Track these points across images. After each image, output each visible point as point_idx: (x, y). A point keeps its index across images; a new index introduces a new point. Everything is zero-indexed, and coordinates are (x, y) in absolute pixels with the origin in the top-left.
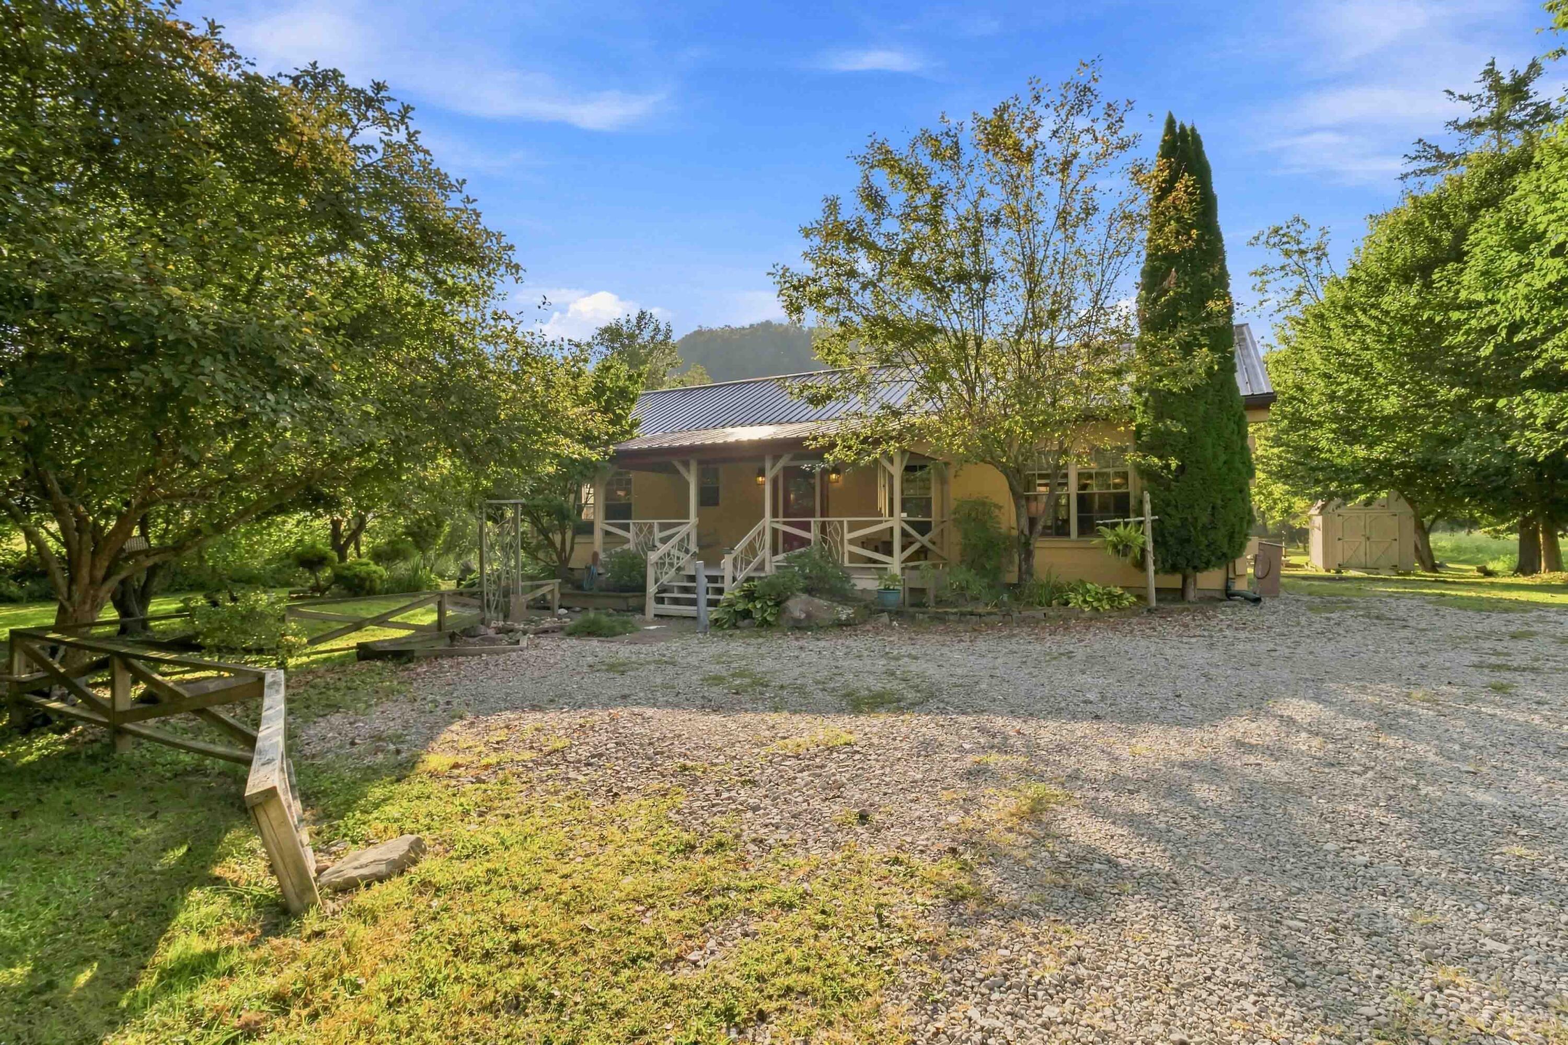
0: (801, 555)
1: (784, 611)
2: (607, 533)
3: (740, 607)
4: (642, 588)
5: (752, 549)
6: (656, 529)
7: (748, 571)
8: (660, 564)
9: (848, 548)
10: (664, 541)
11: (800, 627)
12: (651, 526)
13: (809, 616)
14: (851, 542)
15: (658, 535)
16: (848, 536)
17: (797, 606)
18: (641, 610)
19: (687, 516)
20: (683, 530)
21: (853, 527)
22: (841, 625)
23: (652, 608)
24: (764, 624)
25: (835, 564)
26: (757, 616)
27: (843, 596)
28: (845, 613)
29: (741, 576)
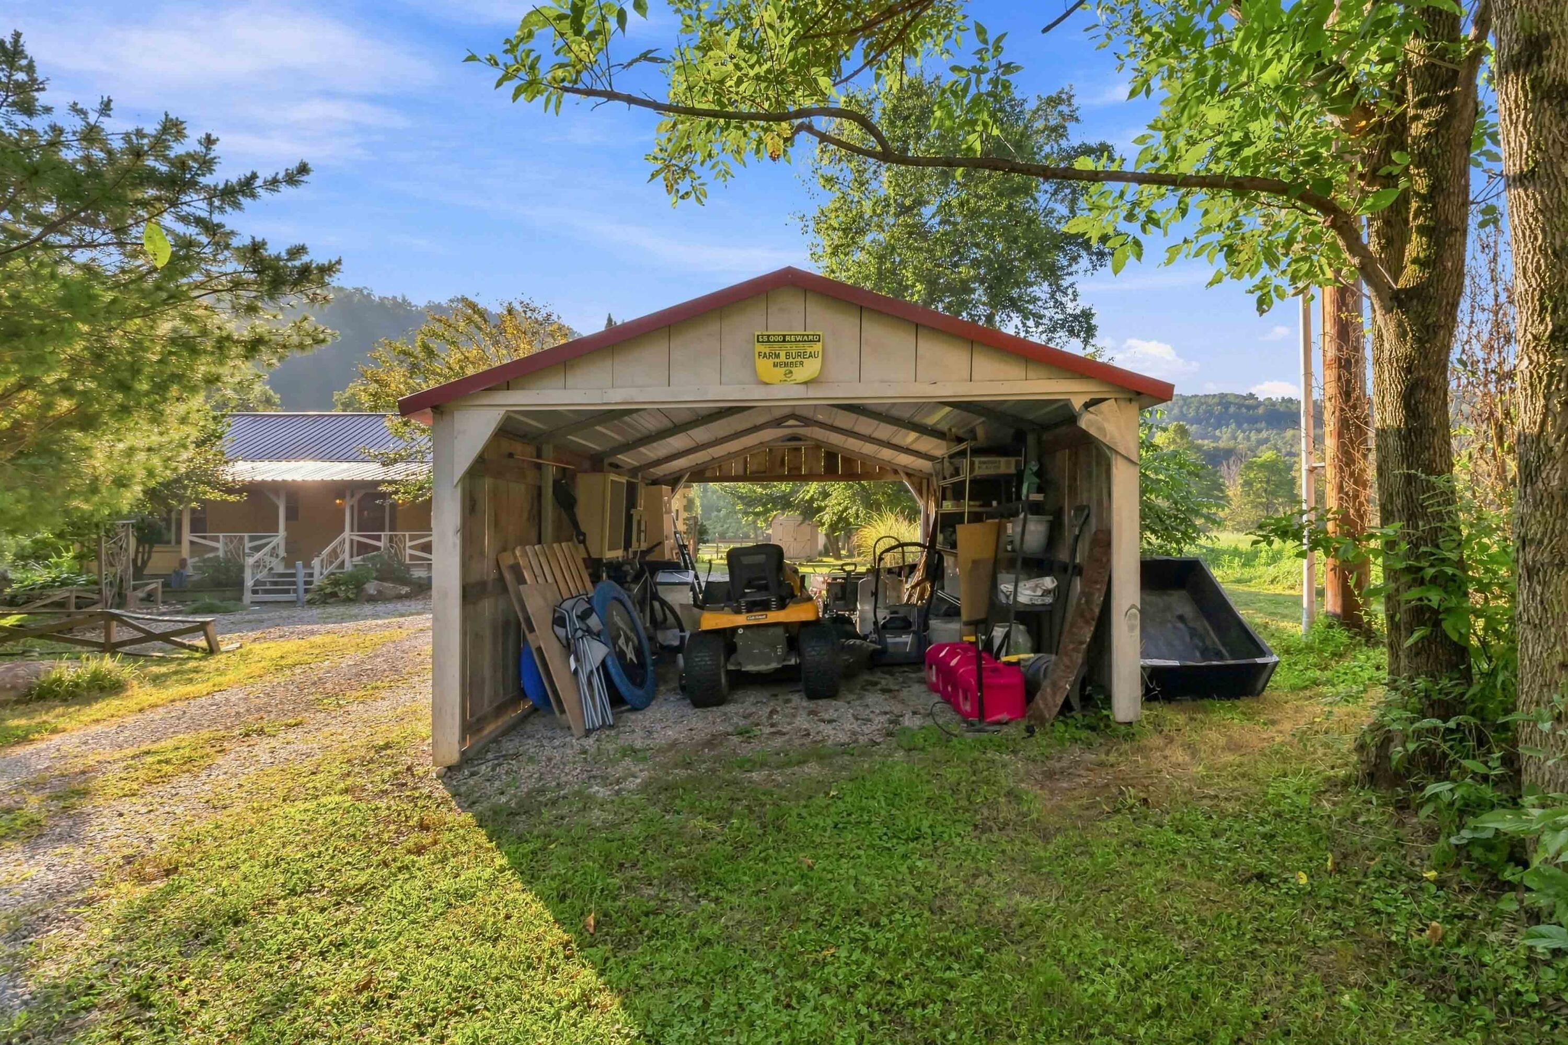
0: (373, 558)
1: (363, 590)
2: (192, 543)
3: (328, 591)
4: (240, 584)
5: (334, 554)
6: (246, 540)
7: (331, 568)
8: (257, 565)
9: (409, 551)
10: (257, 549)
11: (372, 599)
12: (242, 538)
13: (379, 592)
14: (411, 548)
15: (248, 545)
16: (408, 544)
17: (371, 588)
18: (240, 599)
19: (276, 530)
20: (275, 541)
21: (412, 538)
22: (400, 597)
23: (248, 597)
24: (348, 600)
25: (399, 562)
26: (342, 595)
27: (404, 581)
28: (405, 590)
29: (325, 572)
